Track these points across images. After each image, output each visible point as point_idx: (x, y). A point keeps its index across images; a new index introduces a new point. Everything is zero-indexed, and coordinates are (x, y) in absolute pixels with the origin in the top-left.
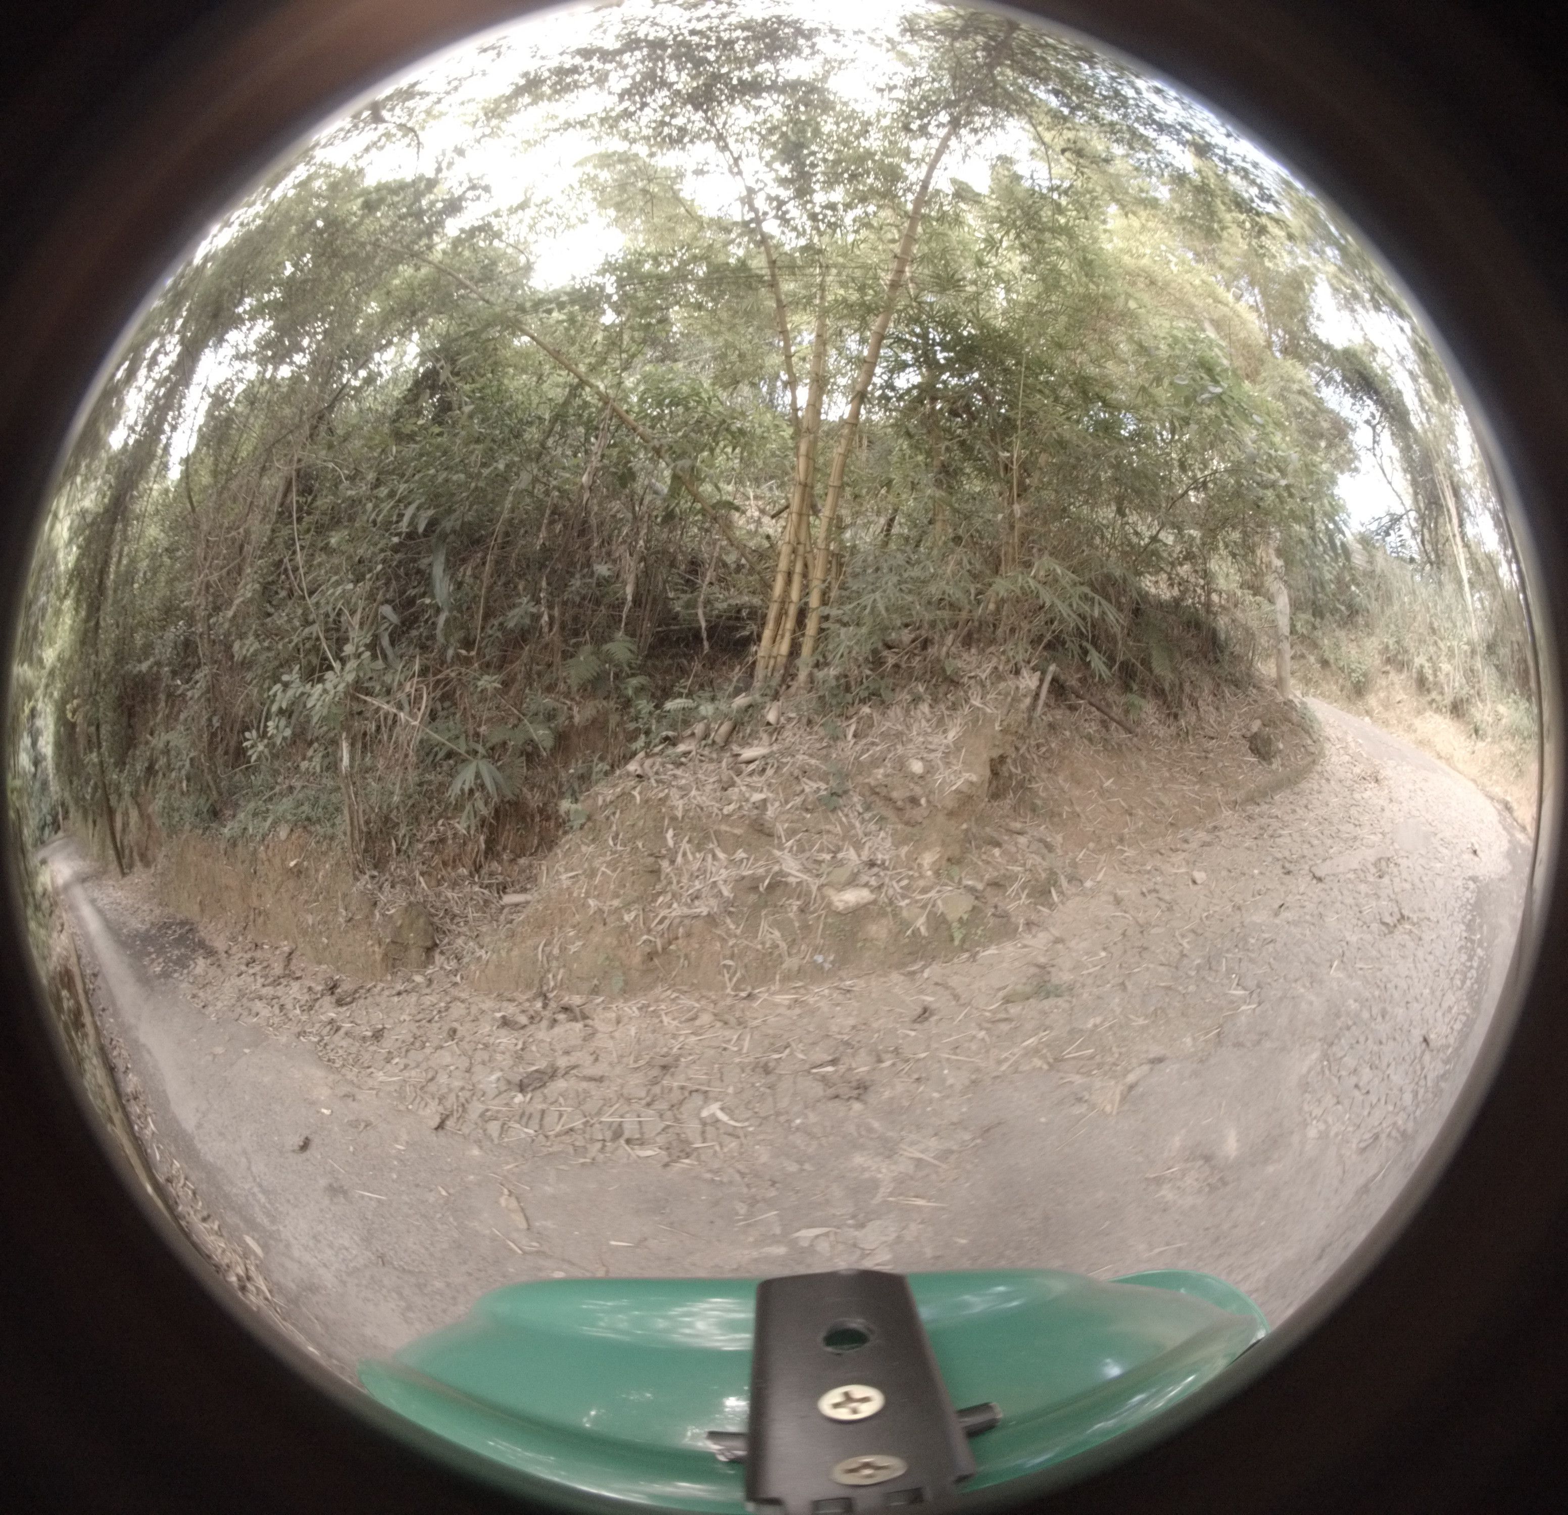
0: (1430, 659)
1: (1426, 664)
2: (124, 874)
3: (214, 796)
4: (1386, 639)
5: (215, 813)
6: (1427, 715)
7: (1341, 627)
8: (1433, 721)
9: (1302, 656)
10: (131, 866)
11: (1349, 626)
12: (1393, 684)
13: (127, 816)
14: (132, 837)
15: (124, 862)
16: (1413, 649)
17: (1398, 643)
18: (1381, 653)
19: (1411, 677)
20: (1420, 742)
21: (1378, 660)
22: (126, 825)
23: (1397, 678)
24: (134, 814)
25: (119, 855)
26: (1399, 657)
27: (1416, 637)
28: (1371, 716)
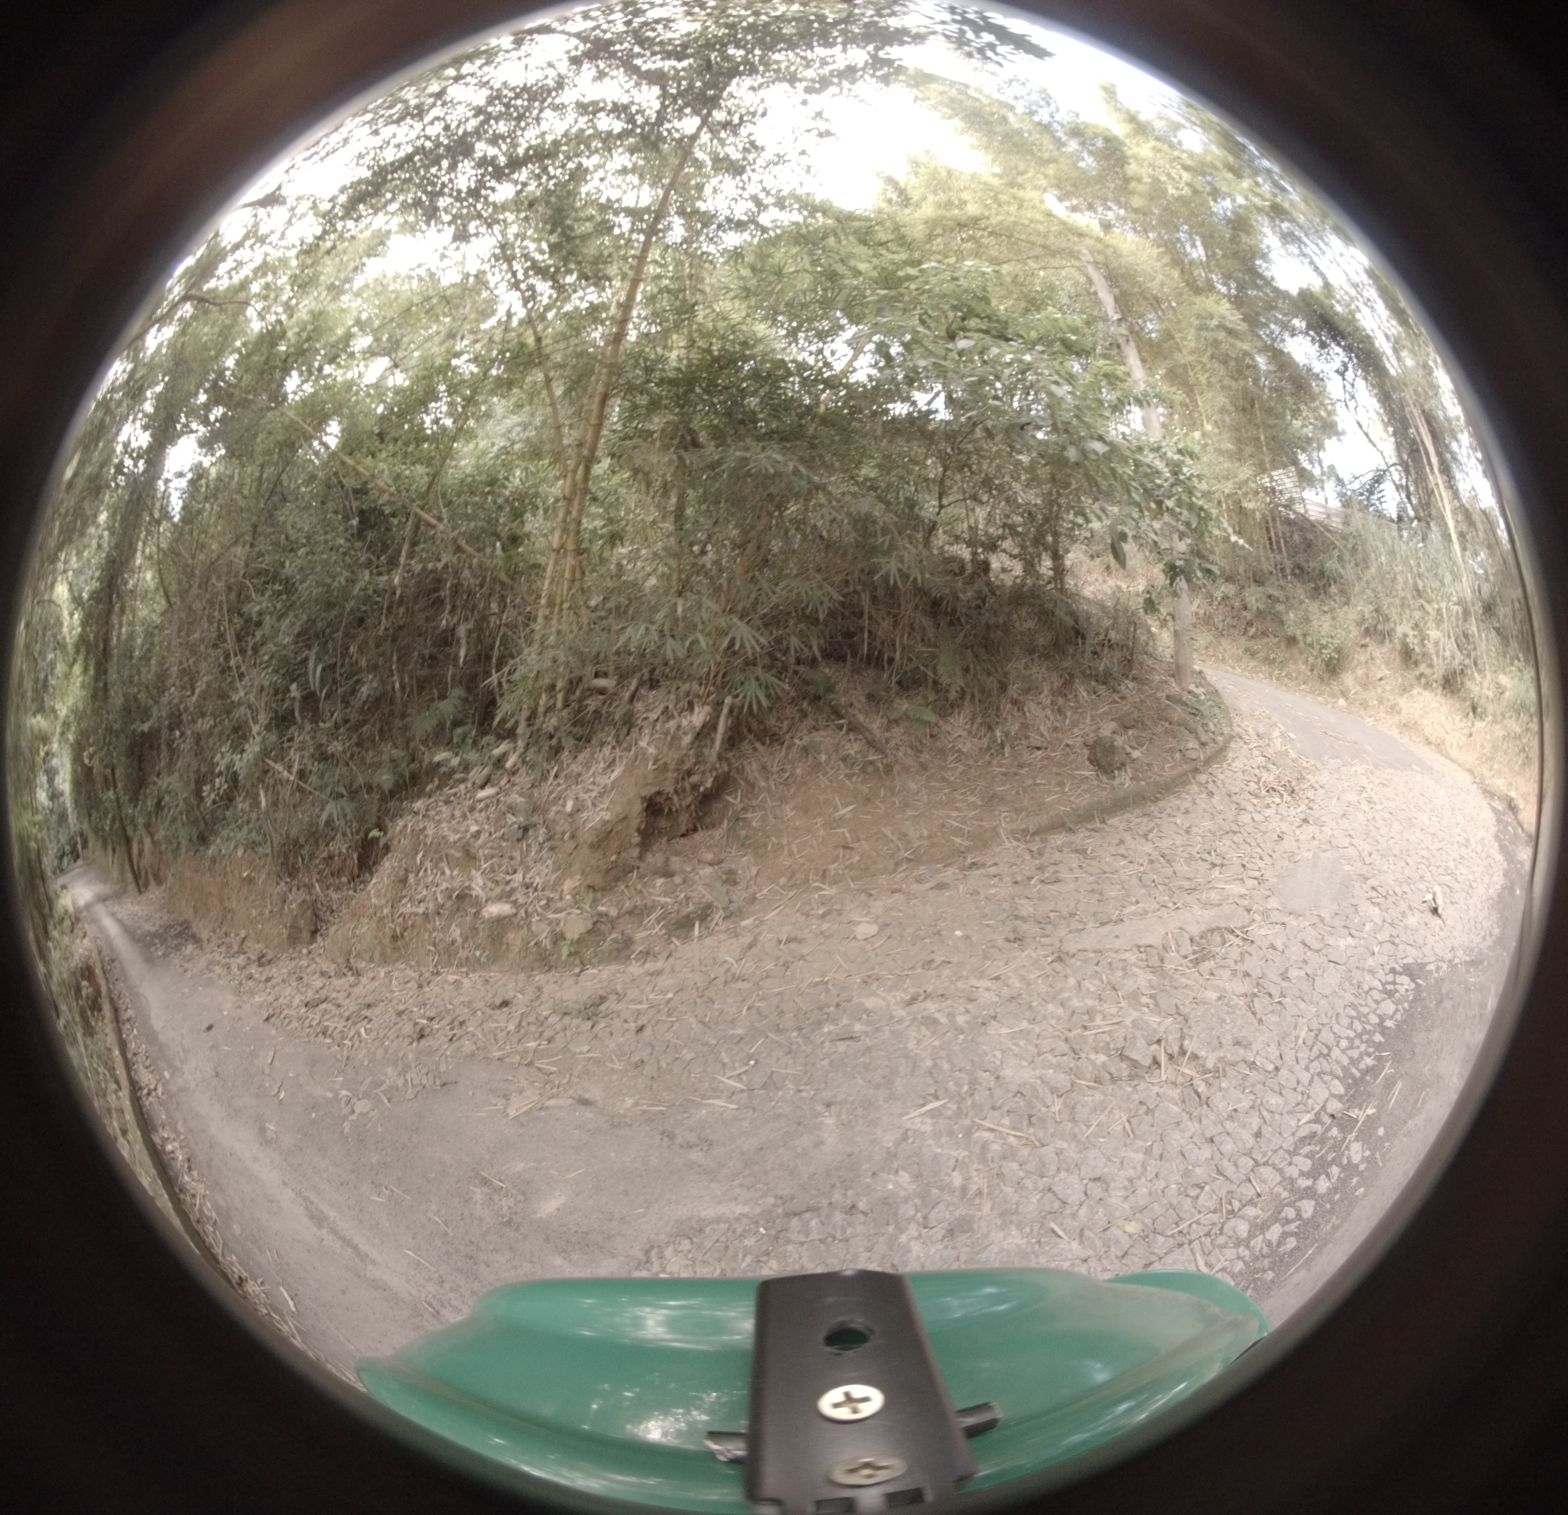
0: (1416, 626)
1: (1411, 633)
2: (140, 892)
3: (202, 826)
4: (1361, 608)
5: (204, 839)
6: (1415, 692)
7: (1312, 598)
8: (1421, 699)
9: (1264, 634)
10: (146, 885)
11: (1322, 596)
12: (1372, 659)
13: (142, 844)
14: (146, 861)
15: (141, 882)
16: (1395, 617)
17: (1377, 610)
18: (1359, 624)
19: (1394, 648)
20: (1405, 725)
21: (1355, 632)
22: (141, 851)
23: (1377, 651)
24: (147, 841)
25: (136, 877)
26: (1380, 627)
27: (1398, 601)
28: (1347, 698)
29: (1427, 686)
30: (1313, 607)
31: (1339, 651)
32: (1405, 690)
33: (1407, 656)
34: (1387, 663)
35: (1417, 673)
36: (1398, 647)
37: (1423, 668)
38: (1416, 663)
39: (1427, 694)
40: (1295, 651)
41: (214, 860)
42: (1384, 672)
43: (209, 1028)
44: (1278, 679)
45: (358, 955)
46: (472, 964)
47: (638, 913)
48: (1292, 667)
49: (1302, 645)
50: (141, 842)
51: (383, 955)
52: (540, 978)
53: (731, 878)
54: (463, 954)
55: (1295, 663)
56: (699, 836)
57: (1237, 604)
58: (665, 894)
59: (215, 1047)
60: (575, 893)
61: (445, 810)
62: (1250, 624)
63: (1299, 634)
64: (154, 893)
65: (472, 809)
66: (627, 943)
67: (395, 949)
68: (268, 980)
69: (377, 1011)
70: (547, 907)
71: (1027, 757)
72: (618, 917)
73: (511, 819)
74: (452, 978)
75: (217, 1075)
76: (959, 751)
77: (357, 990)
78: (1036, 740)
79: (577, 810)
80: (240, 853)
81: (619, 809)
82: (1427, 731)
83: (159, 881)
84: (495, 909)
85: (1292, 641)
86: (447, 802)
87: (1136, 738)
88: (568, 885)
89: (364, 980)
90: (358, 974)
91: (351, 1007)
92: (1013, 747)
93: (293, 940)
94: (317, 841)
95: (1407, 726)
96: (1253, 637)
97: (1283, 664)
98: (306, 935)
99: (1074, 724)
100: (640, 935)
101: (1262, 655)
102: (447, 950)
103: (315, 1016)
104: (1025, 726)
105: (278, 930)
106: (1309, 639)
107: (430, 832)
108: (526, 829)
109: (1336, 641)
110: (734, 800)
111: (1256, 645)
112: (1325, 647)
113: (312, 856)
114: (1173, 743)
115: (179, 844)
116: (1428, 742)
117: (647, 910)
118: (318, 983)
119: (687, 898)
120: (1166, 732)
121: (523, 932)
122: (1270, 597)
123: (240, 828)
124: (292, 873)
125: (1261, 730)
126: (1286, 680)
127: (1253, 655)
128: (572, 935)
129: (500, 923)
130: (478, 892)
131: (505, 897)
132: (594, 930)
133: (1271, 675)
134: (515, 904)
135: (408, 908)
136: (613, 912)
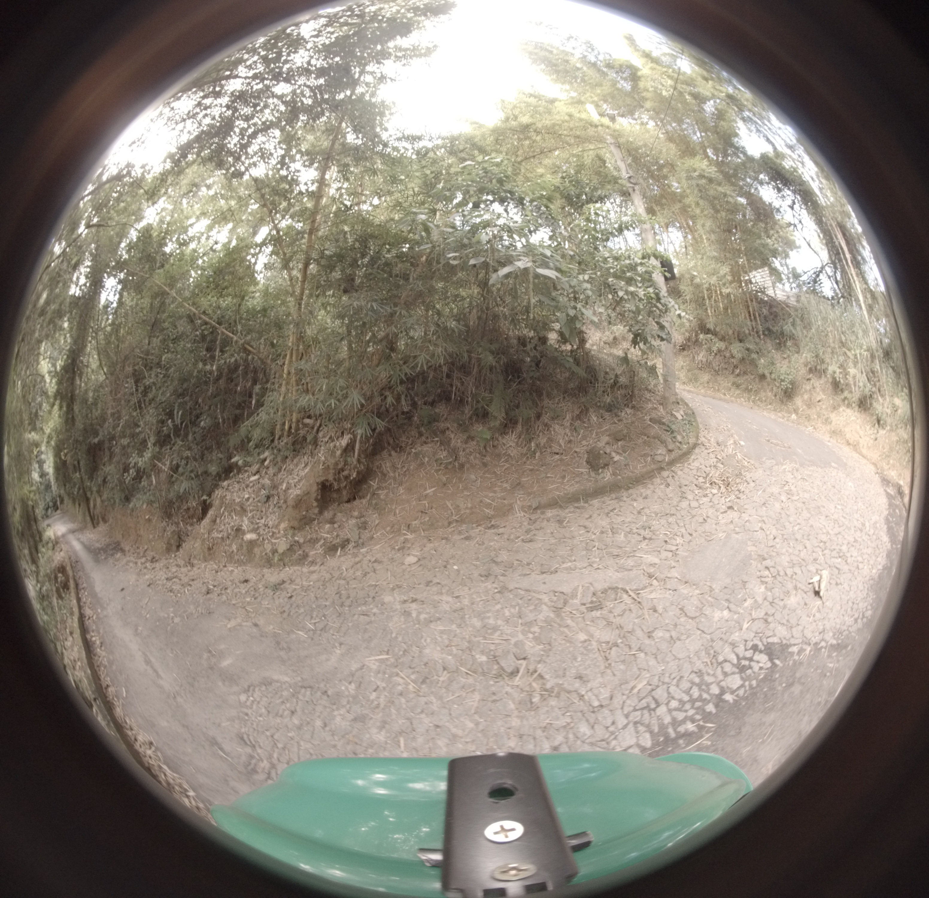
0: (841, 366)
1: (838, 371)
2: (94, 527)
3: (127, 492)
4: (806, 356)
5: (127, 499)
6: (841, 409)
7: (777, 349)
8: (845, 414)
9: (745, 373)
10: (98, 524)
11: (783, 348)
12: (814, 388)
13: (96, 502)
14: (98, 511)
15: (95, 522)
16: (828, 360)
17: (817, 356)
18: (806, 365)
19: (828, 381)
20: (834, 432)
21: (803, 371)
22: (95, 506)
23: (818, 383)
24: (98, 500)
25: (92, 519)
26: (818, 367)
27: (829, 350)
28: (797, 414)
29: (849, 406)
30: (777, 355)
31: (792, 383)
32: (835, 408)
33: (836, 386)
34: (823, 390)
35: (843, 397)
36: (830, 380)
37: (846, 394)
38: (842, 391)
39: (849, 411)
40: (765, 384)
41: (132, 510)
42: (822, 396)
43: (123, 590)
44: (753, 402)
45: (195, 557)
46: (240, 563)
47: (313, 542)
48: (762, 394)
49: (769, 379)
50: (95, 500)
51: (204, 557)
52: (265, 570)
53: (364, 526)
54: (236, 557)
55: (765, 391)
56: (356, 502)
57: (728, 355)
58: (328, 533)
59: (124, 598)
60: (285, 530)
61: (237, 486)
62: (736, 367)
63: (766, 373)
64: (102, 527)
65: (247, 486)
66: (305, 556)
67: (210, 554)
68: (153, 569)
69: (195, 582)
70: (272, 536)
71: (549, 459)
72: (304, 543)
73: (263, 492)
74: (230, 569)
75: (123, 609)
76: (509, 455)
77: (191, 573)
78: (556, 448)
79: (288, 488)
80: (145, 506)
81: (305, 488)
82: (848, 436)
83: (105, 521)
84: (250, 536)
85: (763, 377)
86: (238, 482)
87: (623, 447)
88: (283, 526)
89: (195, 569)
90: (192, 566)
91: (185, 580)
92: (541, 453)
93: (168, 550)
94: (182, 501)
95: (835, 433)
96: (738, 375)
97: (757, 392)
98: (174, 548)
99: (584, 438)
100: (312, 553)
101: (743, 386)
102: (230, 555)
103: (169, 584)
104: (550, 440)
105: (161, 545)
106: (773, 376)
107: (228, 497)
108: (268, 498)
109: (790, 377)
110: (374, 483)
111: (740, 380)
112: (783, 381)
113: (179, 508)
114: (647, 450)
115: (115, 502)
116: (849, 444)
117: (317, 540)
118: (174, 569)
119: (337, 536)
120: (644, 442)
121: (261, 548)
122: (748, 349)
123: (145, 493)
124: (169, 516)
125: (721, 439)
126: (759, 402)
127: (738, 386)
128: (280, 551)
129: (252, 543)
130: (244, 528)
131: (254, 530)
132: (291, 549)
133: (749, 399)
134: (259, 534)
135: (215, 535)
136: (302, 541)
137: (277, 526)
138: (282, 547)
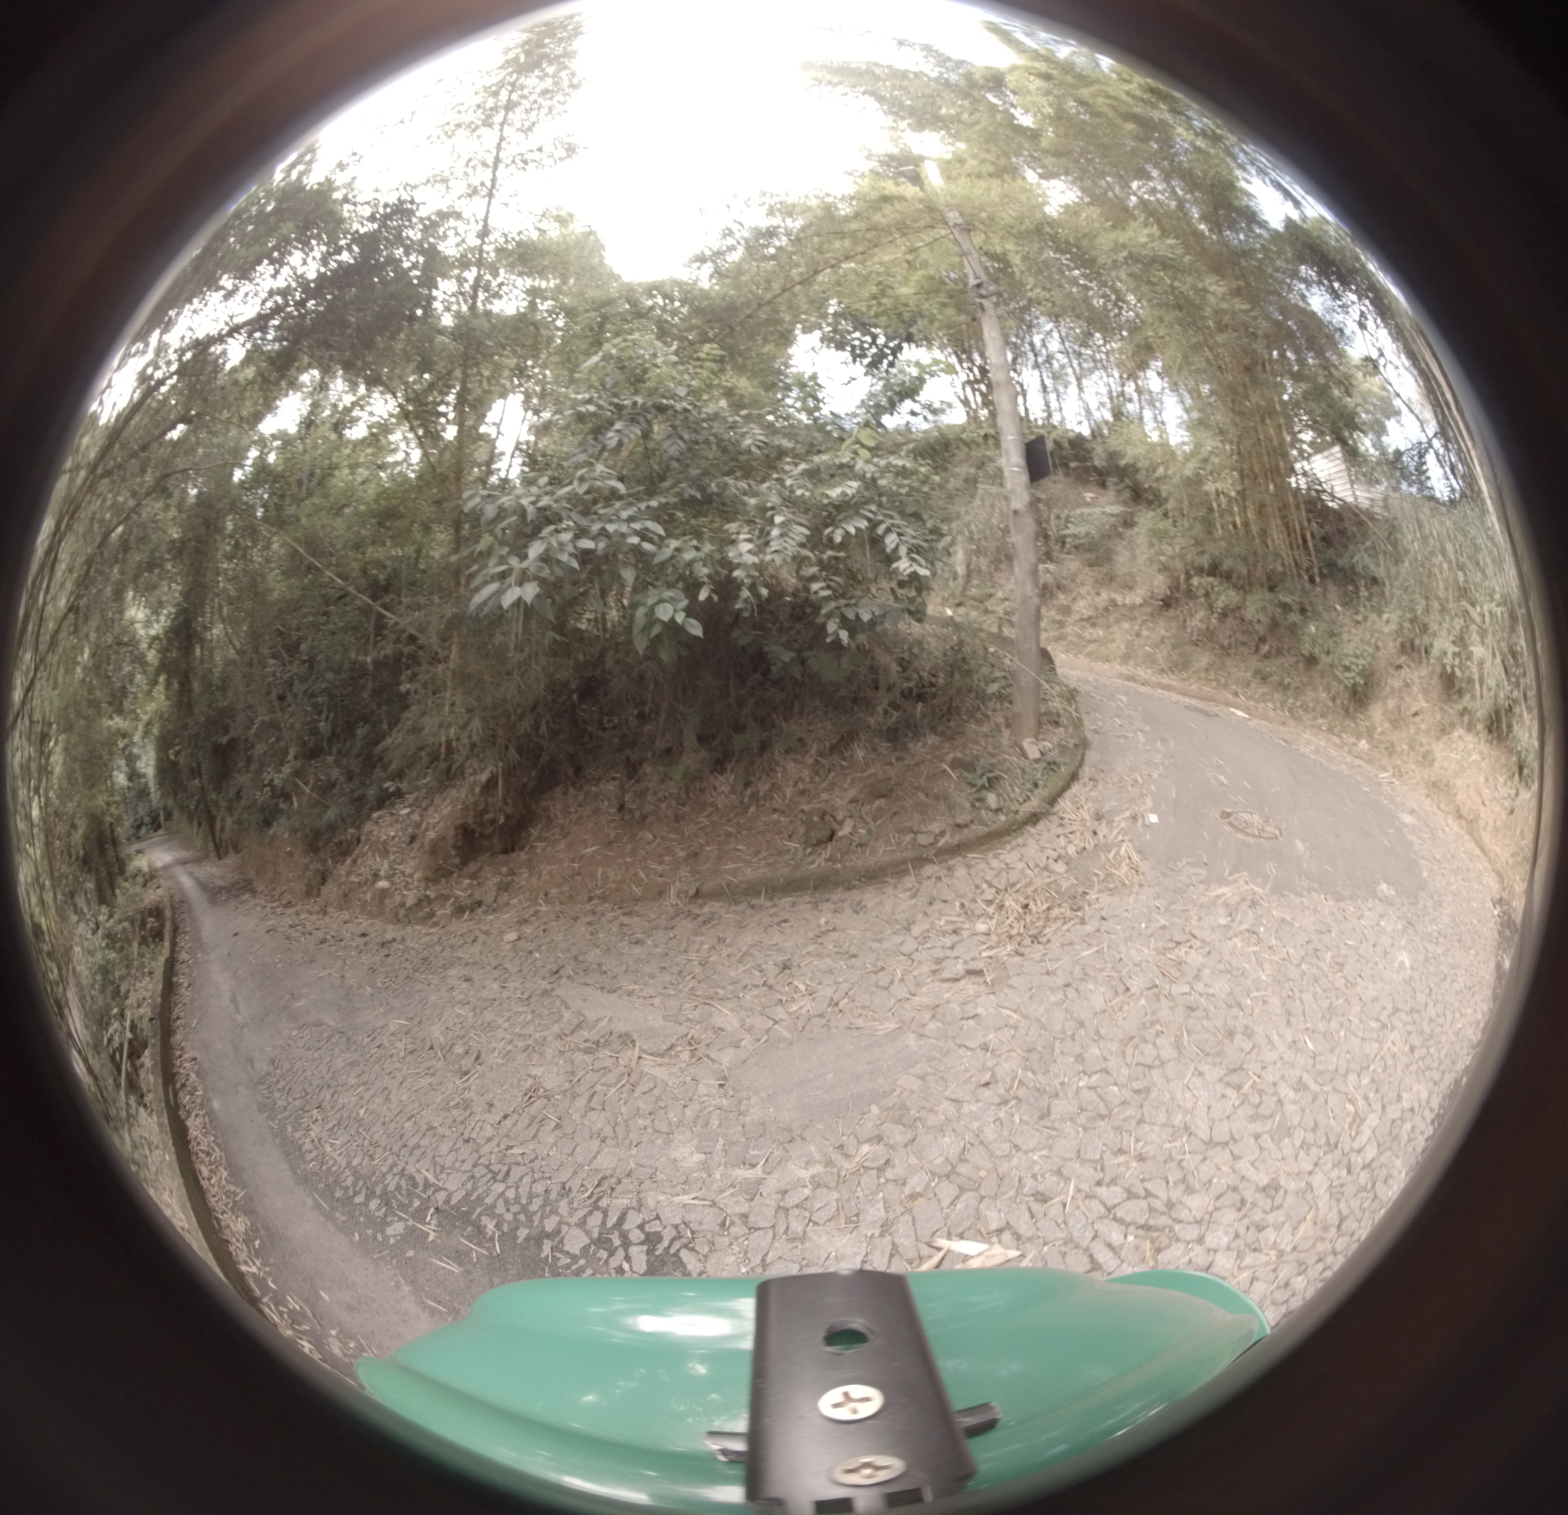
1: (1451, 649)
2: (219, 859)
3: (267, 813)
5: (267, 824)
6: (1456, 734)
7: (1345, 604)
8: (1462, 746)
9: (1280, 652)
10: (226, 854)
11: (1353, 602)
12: (1407, 685)
14: (226, 836)
15: (222, 851)
16: (1434, 626)
17: (1414, 618)
18: (1394, 638)
19: (1434, 670)
20: (1435, 785)
21: (1389, 649)
22: (222, 828)
23: (1414, 675)
24: (228, 820)
26: (1417, 642)
27: (1437, 605)
28: (1370, 738)
29: (1470, 727)
30: (1343, 616)
31: (1366, 674)
32: (1443, 731)
33: (1450, 683)
34: (1426, 691)
35: (1460, 707)
36: (1438, 669)
37: (1467, 700)
38: (1460, 693)
40: (1316, 674)
41: (272, 838)
42: (1421, 704)
43: (236, 935)
44: (1290, 710)
45: (331, 904)
46: (371, 914)
47: (444, 898)
48: (1310, 695)
49: (1322, 665)
50: (223, 820)
51: (339, 905)
52: (390, 926)
53: (506, 887)
54: (369, 908)
55: (1315, 690)
58: (463, 890)
59: (234, 943)
60: (419, 880)
61: (388, 819)
62: (1262, 640)
63: (1318, 652)
64: (232, 860)
65: (397, 821)
66: (432, 915)
67: (344, 902)
68: (283, 915)
70: (405, 886)
72: (434, 899)
73: (409, 830)
74: (359, 920)
75: (229, 956)
77: (320, 922)
80: (286, 835)
82: (1460, 798)
83: (237, 850)
84: (382, 884)
85: (1311, 660)
86: (390, 815)
88: (418, 875)
93: (307, 893)
94: (331, 832)
96: (1265, 656)
97: (1299, 691)
98: (314, 891)
100: (439, 912)
101: (1275, 678)
102: (363, 905)
105: (301, 887)
106: (1331, 659)
107: (375, 833)
109: (1362, 662)
110: (533, 832)
111: (1269, 667)
112: (1348, 669)
113: (329, 841)
115: (250, 825)
117: (447, 898)
118: (304, 916)
119: (472, 895)
121: (392, 900)
122: (1284, 605)
123: (286, 819)
124: (315, 850)
126: (1301, 713)
127: (1264, 678)
128: (408, 905)
129: (384, 892)
130: (382, 873)
131: (389, 877)
132: (419, 904)
133: (1283, 704)
134: (392, 883)
135: (353, 878)
136: (433, 896)
137: (411, 876)
138: (410, 902)
